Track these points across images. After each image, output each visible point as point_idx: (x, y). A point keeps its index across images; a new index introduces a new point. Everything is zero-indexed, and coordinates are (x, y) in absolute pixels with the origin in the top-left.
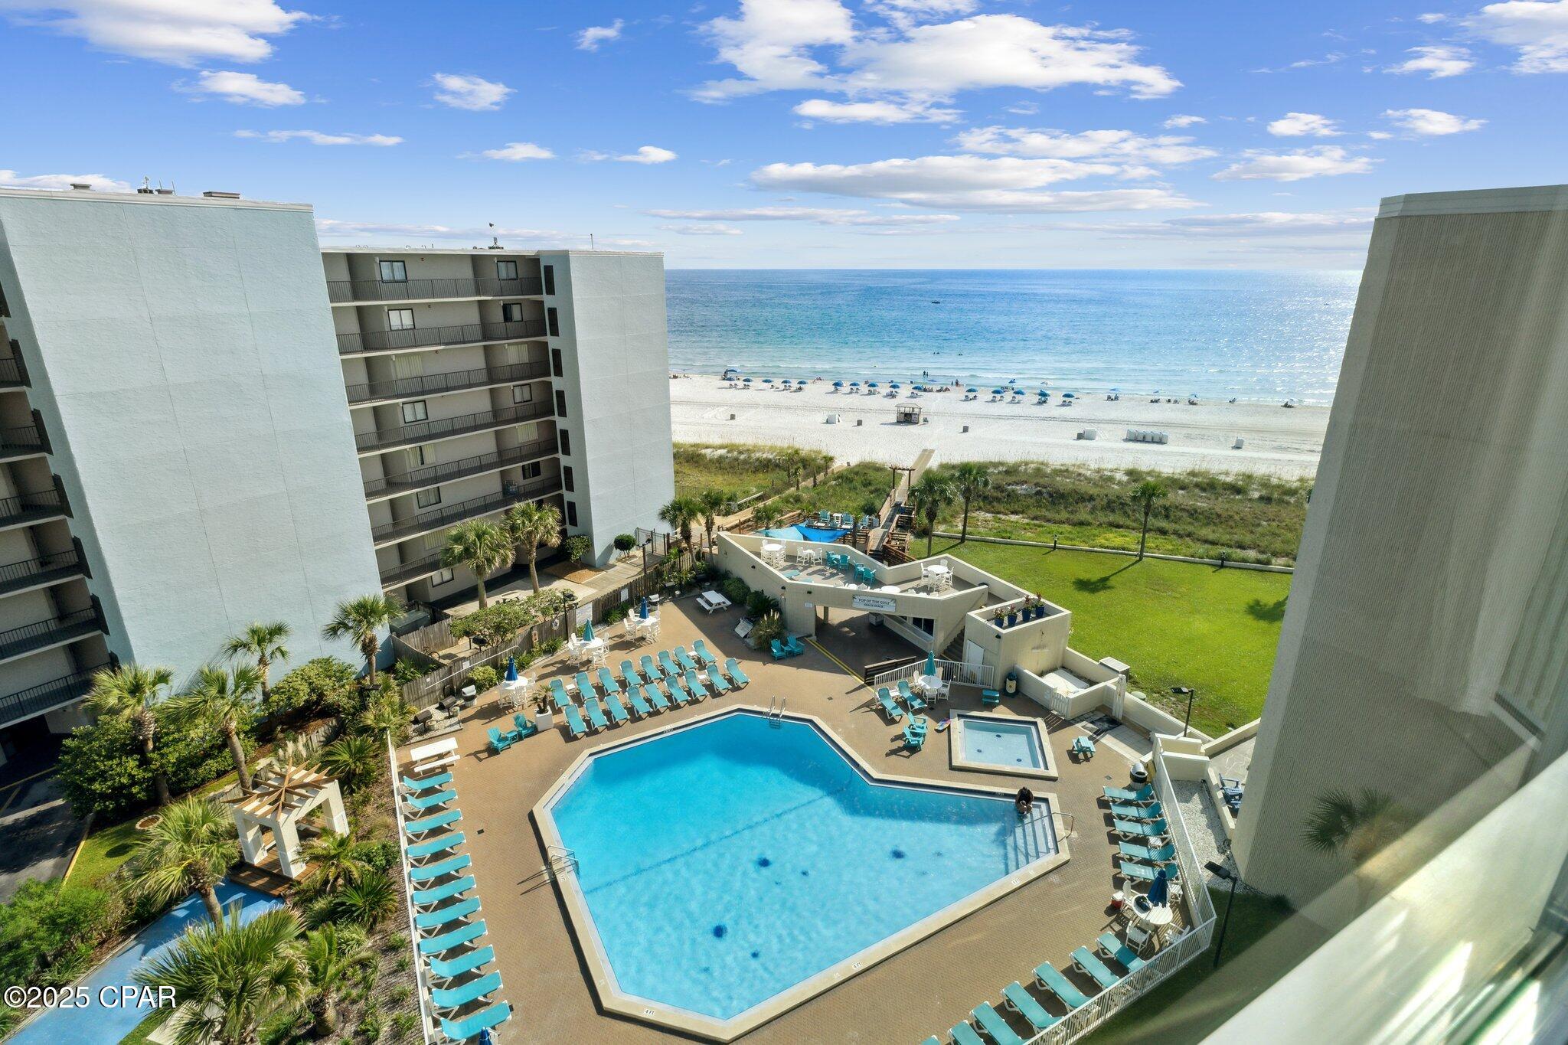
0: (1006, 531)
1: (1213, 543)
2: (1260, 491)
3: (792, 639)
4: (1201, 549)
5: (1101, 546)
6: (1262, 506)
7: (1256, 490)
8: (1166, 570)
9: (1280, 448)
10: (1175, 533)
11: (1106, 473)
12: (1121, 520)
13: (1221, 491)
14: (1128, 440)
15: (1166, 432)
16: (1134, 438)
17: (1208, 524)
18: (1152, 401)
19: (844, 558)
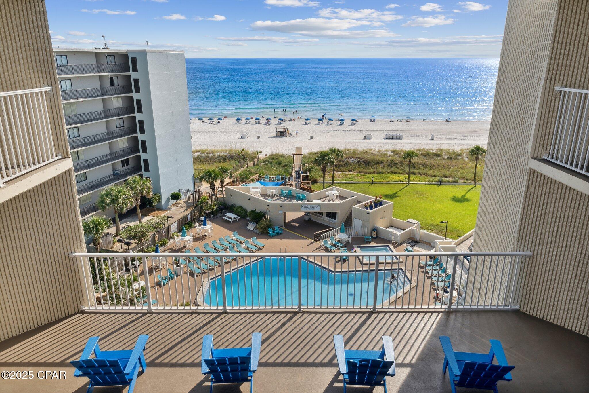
0: (350, 178)
1: (435, 176)
2: (447, 155)
3: (277, 228)
4: (431, 179)
5: (391, 181)
6: (449, 161)
7: (445, 155)
8: (419, 188)
9: (448, 139)
10: (419, 174)
11: (383, 152)
12: (396, 170)
13: (432, 156)
14: (385, 139)
15: (401, 134)
16: (389, 138)
17: (431, 169)
18: (390, 122)
19: (290, 191)
